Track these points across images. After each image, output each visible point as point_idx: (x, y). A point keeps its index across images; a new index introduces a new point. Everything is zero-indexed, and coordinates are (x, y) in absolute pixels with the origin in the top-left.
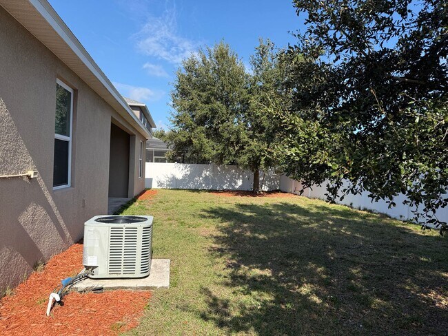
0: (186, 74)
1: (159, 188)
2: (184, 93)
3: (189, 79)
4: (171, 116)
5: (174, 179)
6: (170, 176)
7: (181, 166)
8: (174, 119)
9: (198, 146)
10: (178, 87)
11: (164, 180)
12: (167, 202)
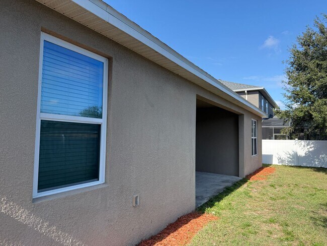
0: (302, 49)
1: (281, 164)
2: (301, 68)
3: (306, 54)
4: (285, 92)
5: (296, 156)
6: (292, 153)
7: (303, 142)
8: (289, 94)
9: (320, 120)
10: (293, 64)
11: (284, 157)
12: (281, 186)
